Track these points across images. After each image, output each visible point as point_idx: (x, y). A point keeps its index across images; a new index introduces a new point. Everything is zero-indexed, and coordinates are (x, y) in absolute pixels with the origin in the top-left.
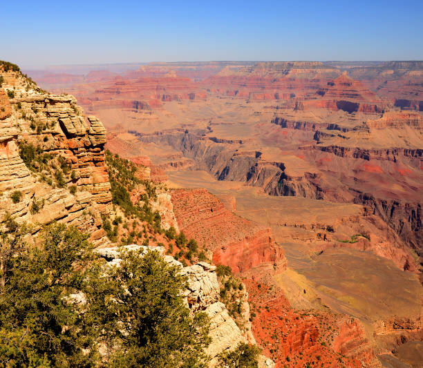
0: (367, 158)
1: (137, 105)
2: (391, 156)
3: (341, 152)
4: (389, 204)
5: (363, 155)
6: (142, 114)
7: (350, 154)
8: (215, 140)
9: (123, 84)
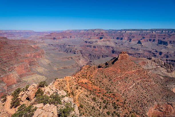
0: (95, 48)
1: (54, 38)
2: (101, 47)
3: (90, 46)
4: (94, 56)
5: (95, 47)
6: (55, 41)
7: (92, 47)
8: (69, 46)
9: (52, 34)
